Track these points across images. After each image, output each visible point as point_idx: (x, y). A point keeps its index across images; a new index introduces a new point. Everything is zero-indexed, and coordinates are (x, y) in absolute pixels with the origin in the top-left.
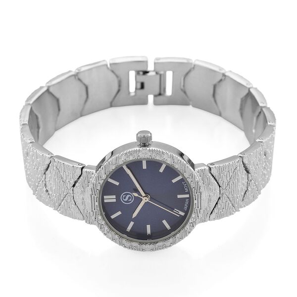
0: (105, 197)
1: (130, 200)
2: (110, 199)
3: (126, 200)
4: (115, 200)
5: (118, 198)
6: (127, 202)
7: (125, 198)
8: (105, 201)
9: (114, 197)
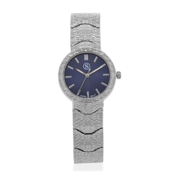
0: (87, 55)
1: (86, 68)
7: (87, 65)
8: (85, 55)
9: (87, 60)
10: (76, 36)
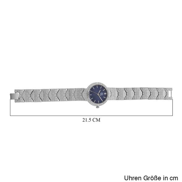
1: (101, 94)
8: (106, 93)
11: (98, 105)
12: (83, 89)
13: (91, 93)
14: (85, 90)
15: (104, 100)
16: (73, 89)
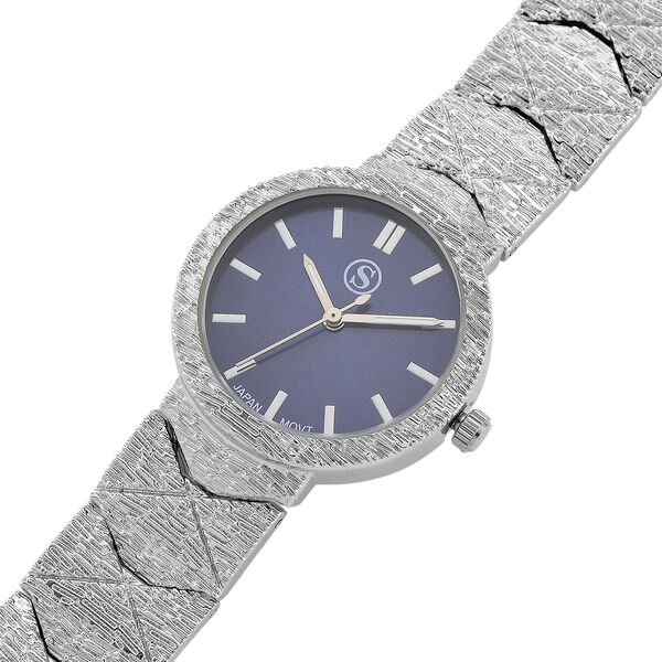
1: (352, 281)
2: (389, 237)
3: (360, 271)
4: (378, 243)
5: (378, 255)
6: (353, 271)
7: (367, 272)
9: (388, 250)
10: (441, 134)
11: (443, 403)
12: (150, 422)
13: (256, 387)
14: (174, 420)
15: (449, 295)
16: (66, 540)
